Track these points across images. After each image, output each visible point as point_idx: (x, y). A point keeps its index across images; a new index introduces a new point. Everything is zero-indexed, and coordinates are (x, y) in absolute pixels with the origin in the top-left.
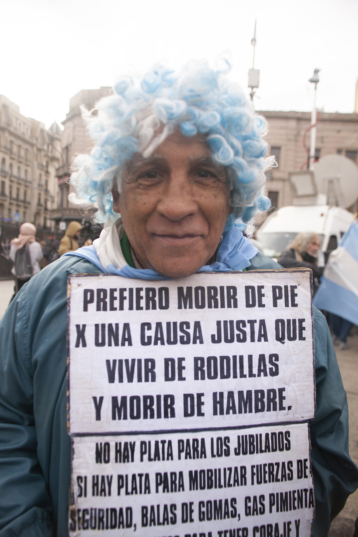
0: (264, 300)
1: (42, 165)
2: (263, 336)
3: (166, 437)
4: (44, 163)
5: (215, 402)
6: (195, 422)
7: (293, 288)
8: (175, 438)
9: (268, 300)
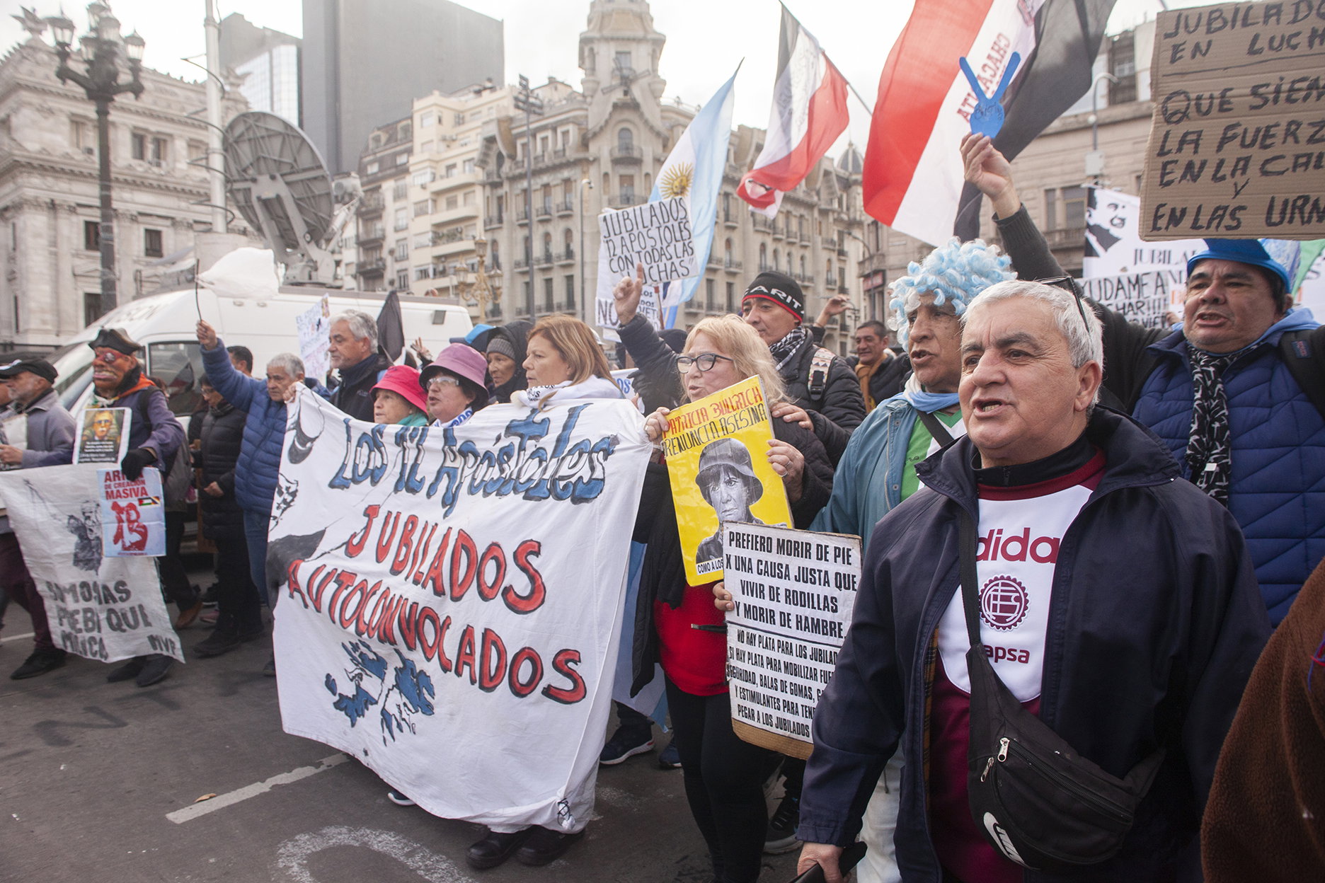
0: (829, 557)
1: (832, 242)
2: (827, 582)
3: (772, 636)
4: (836, 238)
5: (797, 622)
6: (785, 630)
7: (849, 550)
8: (776, 638)
9: (831, 556)
